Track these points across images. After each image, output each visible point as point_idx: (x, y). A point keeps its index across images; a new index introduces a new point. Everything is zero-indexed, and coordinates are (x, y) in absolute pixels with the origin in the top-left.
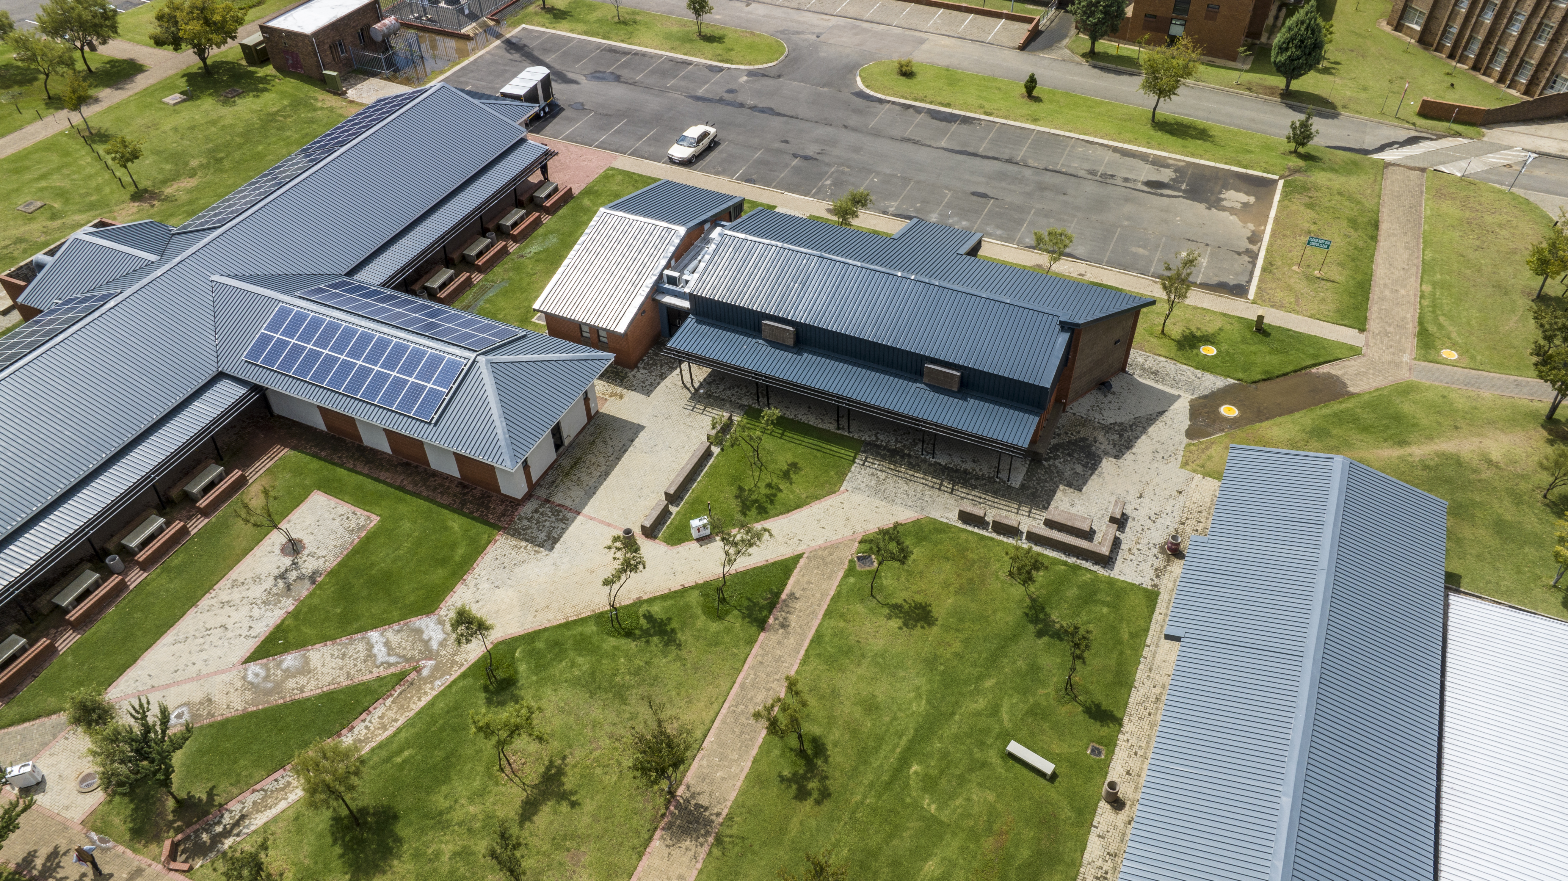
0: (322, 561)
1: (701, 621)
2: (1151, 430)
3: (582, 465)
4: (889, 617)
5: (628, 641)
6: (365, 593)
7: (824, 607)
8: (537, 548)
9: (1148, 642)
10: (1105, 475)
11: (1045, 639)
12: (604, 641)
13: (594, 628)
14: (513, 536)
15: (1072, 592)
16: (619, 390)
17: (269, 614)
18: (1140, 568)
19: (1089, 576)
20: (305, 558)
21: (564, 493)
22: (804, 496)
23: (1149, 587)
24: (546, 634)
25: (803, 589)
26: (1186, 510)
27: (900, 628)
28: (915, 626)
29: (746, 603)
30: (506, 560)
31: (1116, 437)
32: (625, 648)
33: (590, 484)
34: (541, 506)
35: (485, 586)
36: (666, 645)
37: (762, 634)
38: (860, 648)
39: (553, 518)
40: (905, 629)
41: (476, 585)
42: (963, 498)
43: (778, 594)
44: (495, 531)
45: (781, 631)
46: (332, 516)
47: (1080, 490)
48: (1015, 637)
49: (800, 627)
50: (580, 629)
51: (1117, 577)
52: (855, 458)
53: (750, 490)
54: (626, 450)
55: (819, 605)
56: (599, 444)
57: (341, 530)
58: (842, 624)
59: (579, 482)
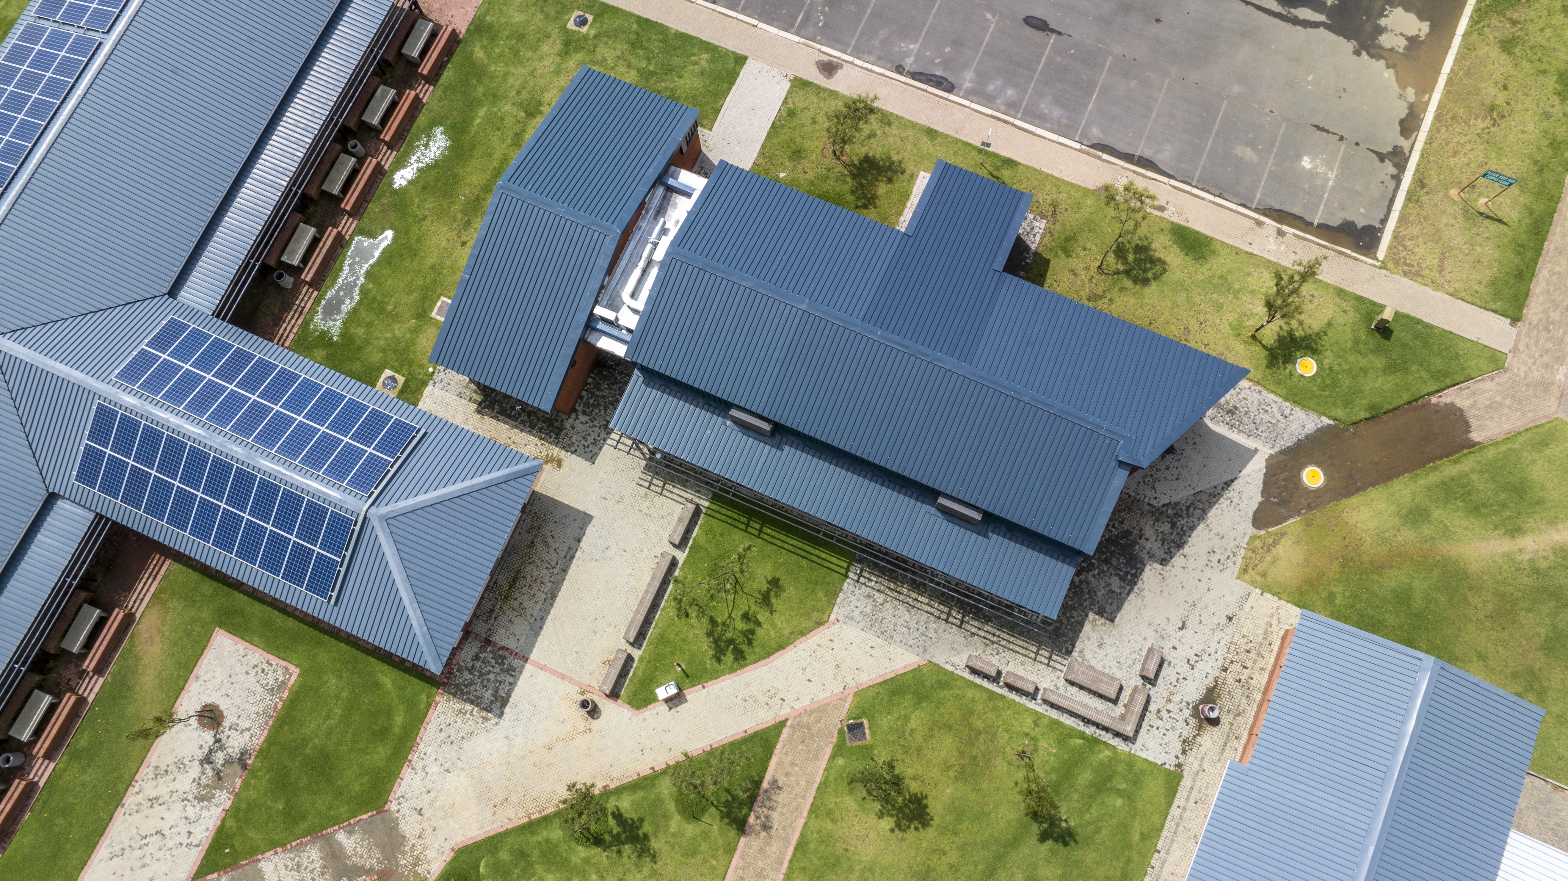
0: (247, 735)
1: (676, 822)
2: (1213, 514)
3: (522, 582)
4: (880, 816)
5: (598, 850)
6: (304, 781)
7: (810, 800)
8: (484, 714)
9: (1160, 846)
10: (1146, 593)
11: (1049, 843)
12: (572, 851)
13: (559, 832)
14: (455, 695)
15: (1085, 777)
16: (556, 451)
17: (205, 813)
18: (1166, 739)
19: (1107, 753)
20: (227, 733)
21: (506, 628)
22: (786, 632)
23: (1172, 768)
24: (509, 840)
25: (787, 775)
26: (1233, 647)
27: (892, 831)
28: (909, 827)
29: (724, 797)
30: (452, 731)
31: (1166, 527)
32: (594, 861)
33: (535, 613)
34: (482, 649)
35: (434, 769)
36: (640, 856)
37: (743, 839)
38: (848, 859)
39: (497, 669)
40: (897, 831)
41: (424, 768)
42: (973, 634)
43: (757, 784)
44: (434, 689)
45: (763, 834)
46: (245, 668)
47: (1112, 621)
48: (1015, 842)
49: (784, 829)
50: (545, 833)
51: (1139, 753)
52: (848, 570)
53: (724, 624)
54: (573, 557)
55: (804, 798)
56: (540, 547)
57: (259, 689)
58: (829, 826)
59: (521, 611)
